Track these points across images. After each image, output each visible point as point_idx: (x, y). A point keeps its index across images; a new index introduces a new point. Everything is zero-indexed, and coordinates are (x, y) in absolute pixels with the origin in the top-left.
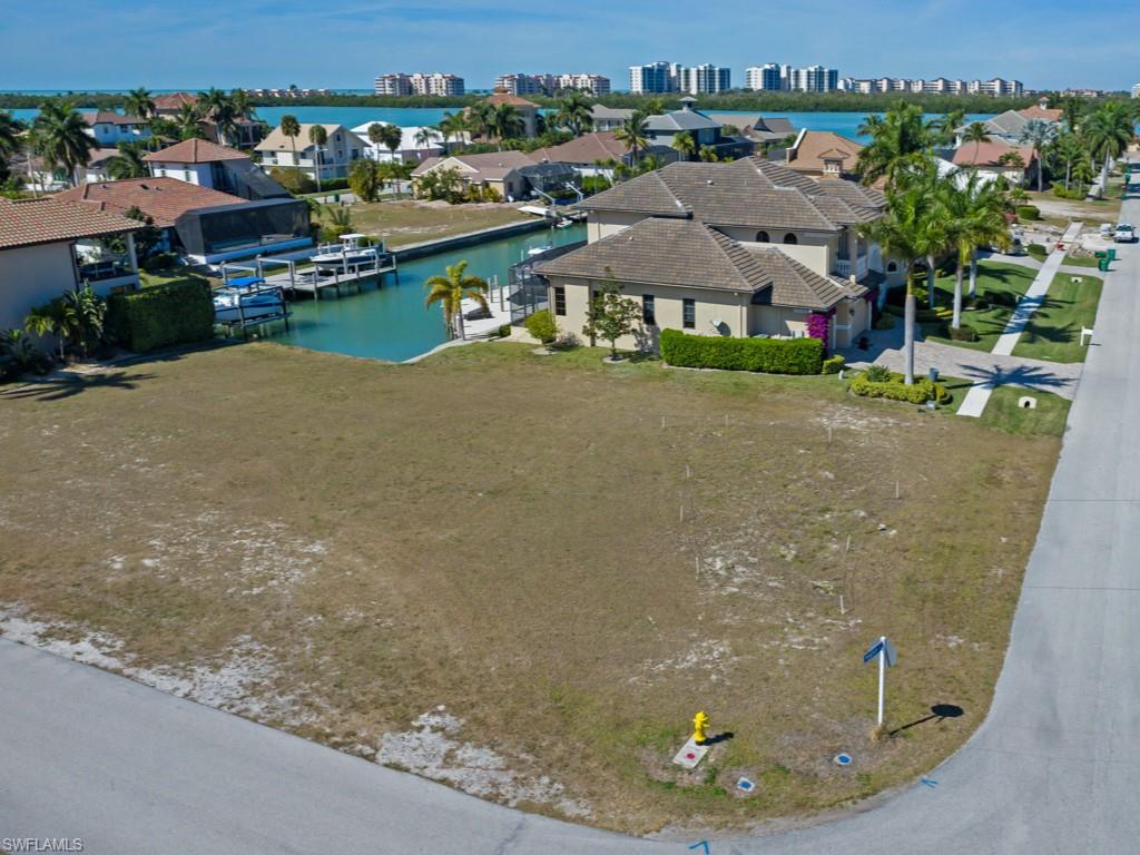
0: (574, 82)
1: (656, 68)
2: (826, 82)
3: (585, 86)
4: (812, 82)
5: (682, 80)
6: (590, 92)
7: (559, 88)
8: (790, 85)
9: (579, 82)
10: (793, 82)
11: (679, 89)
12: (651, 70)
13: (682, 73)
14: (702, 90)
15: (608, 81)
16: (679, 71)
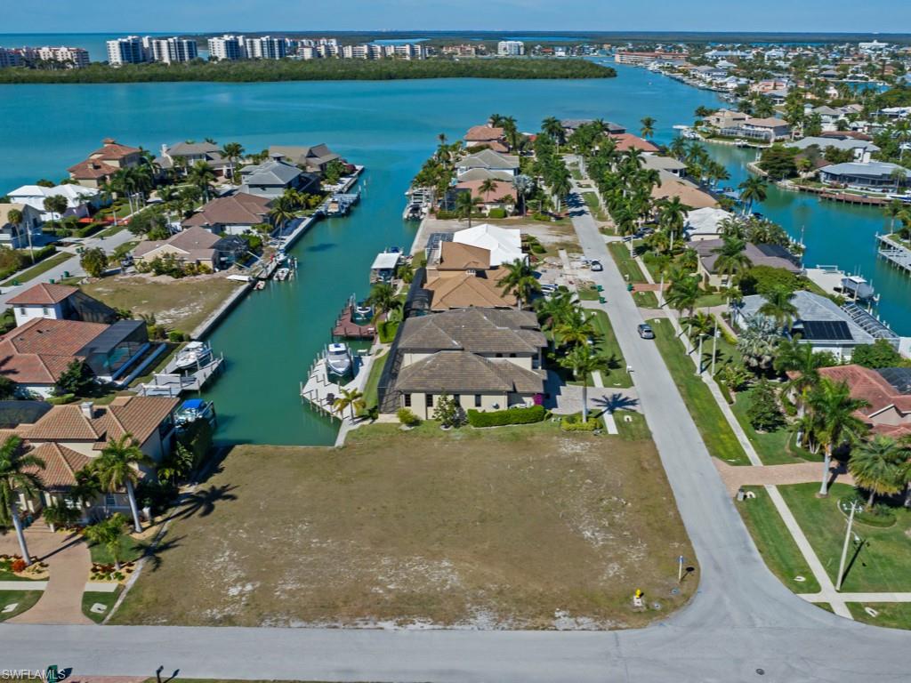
0: (54, 54)
1: (131, 42)
2: (277, 49)
3: (65, 58)
4: (266, 49)
5: (155, 50)
6: (73, 64)
7: (40, 59)
8: (247, 52)
9: (59, 53)
10: (249, 49)
11: (153, 58)
12: (127, 44)
13: (154, 45)
14: (174, 59)
15: (87, 52)
16: (151, 44)
